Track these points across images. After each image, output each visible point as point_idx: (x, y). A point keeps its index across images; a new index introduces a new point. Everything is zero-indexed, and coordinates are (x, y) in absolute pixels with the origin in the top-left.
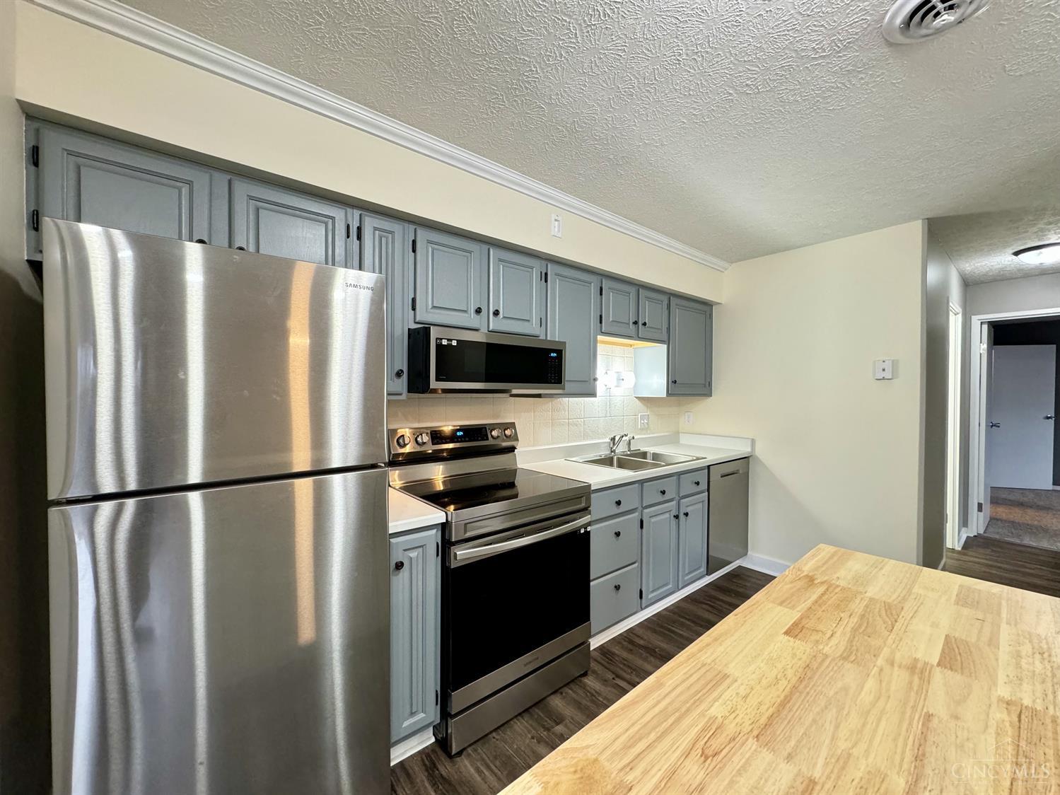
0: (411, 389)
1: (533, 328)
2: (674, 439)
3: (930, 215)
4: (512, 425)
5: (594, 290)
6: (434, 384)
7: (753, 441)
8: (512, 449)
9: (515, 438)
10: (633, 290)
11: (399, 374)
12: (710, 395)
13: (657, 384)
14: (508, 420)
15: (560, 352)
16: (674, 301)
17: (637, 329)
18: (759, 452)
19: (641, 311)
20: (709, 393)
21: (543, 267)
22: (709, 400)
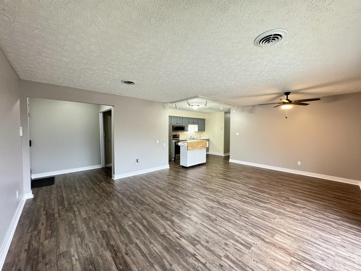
1: (182, 124)
2: (200, 137)
3: (225, 111)
4: (179, 135)
5: (188, 119)
6: (174, 131)
7: (209, 137)
8: (179, 137)
10: (193, 119)
13: (197, 130)
14: (179, 134)
15: (184, 127)
16: (199, 119)
17: (194, 123)
18: (210, 139)
19: (194, 121)
20: (205, 131)
21: (183, 118)
22: (205, 132)
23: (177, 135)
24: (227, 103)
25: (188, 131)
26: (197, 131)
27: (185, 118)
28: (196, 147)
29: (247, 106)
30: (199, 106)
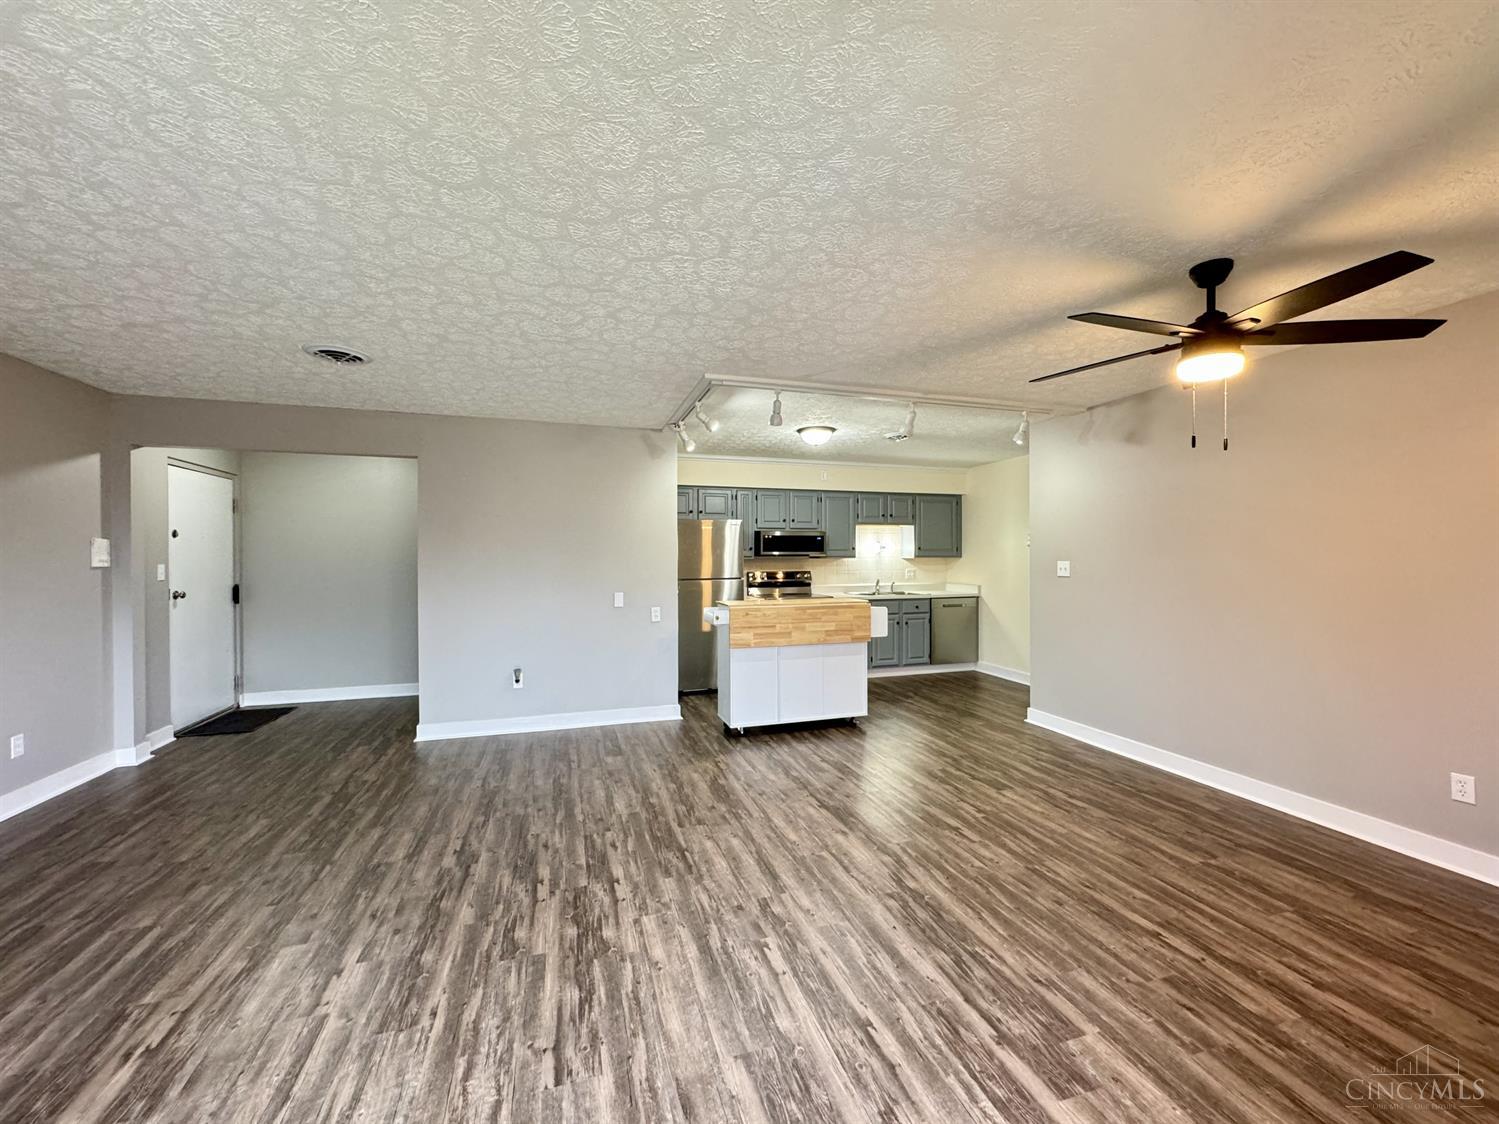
0: (756, 555)
1: (814, 525)
4: (809, 572)
6: (762, 553)
7: (979, 587)
8: (809, 585)
9: (810, 578)
10: (882, 497)
11: (751, 549)
12: (961, 557)
13: (910, 549)
14: (806, 570)
15: (822, 537)
16: (919, 499)
17: (887, 518)
19: (889, 508)
20: (959, 555)
21: (819, 495)
22: (961, 559)
23: (798, 573)
24: (937, 397)
25: (854, 557)
26: (913, 557)
27: (831, 495)
28: (790, 633)
29: (1108, 404)
30: (833, 430)
